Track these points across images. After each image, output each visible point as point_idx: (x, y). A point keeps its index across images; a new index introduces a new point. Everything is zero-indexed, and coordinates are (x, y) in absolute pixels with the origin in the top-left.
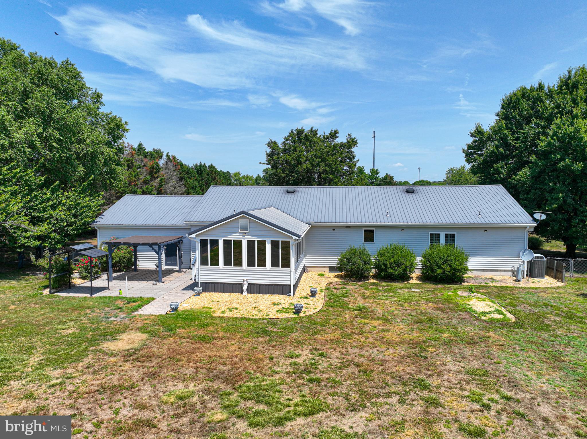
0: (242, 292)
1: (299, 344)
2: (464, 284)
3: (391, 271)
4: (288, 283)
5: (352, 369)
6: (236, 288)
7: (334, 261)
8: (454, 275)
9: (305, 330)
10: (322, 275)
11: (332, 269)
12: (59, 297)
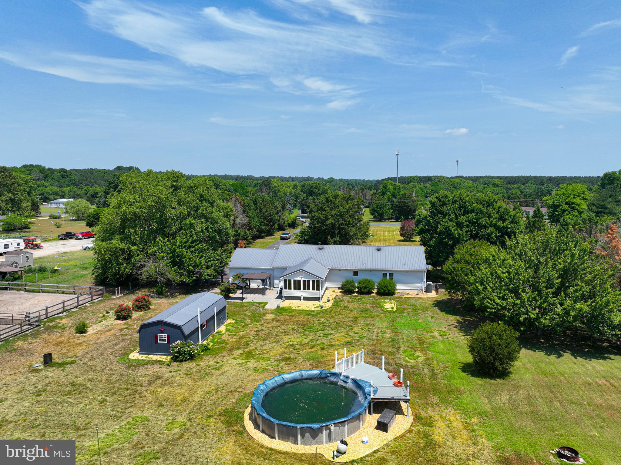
0: (301, 300)
1: (321, 317)
2: (395, 296)
3: (363, 290)
4: (318, 297)
5: (335, 323)
6: (299, 298)
7: (339, 285)
8: (389, 292)
9: (324, 313)
10: (334, 291)
11: (339, 288)
12: (229, 302)
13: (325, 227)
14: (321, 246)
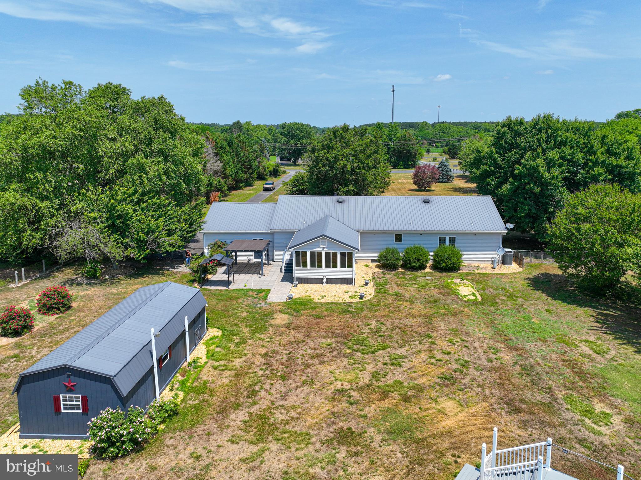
0: (322, 283)
1: (369, 318)
2: (461, 271)
3: (414, 264)
4: (351, 277)
5: (397, 330)
6: (319, 281)
7: (375, 255)
8: (453, 266)
9: (369, 310)
10: (367, 266)
11: (373, 261)
13: (335, 171)
14: (340, 198)
